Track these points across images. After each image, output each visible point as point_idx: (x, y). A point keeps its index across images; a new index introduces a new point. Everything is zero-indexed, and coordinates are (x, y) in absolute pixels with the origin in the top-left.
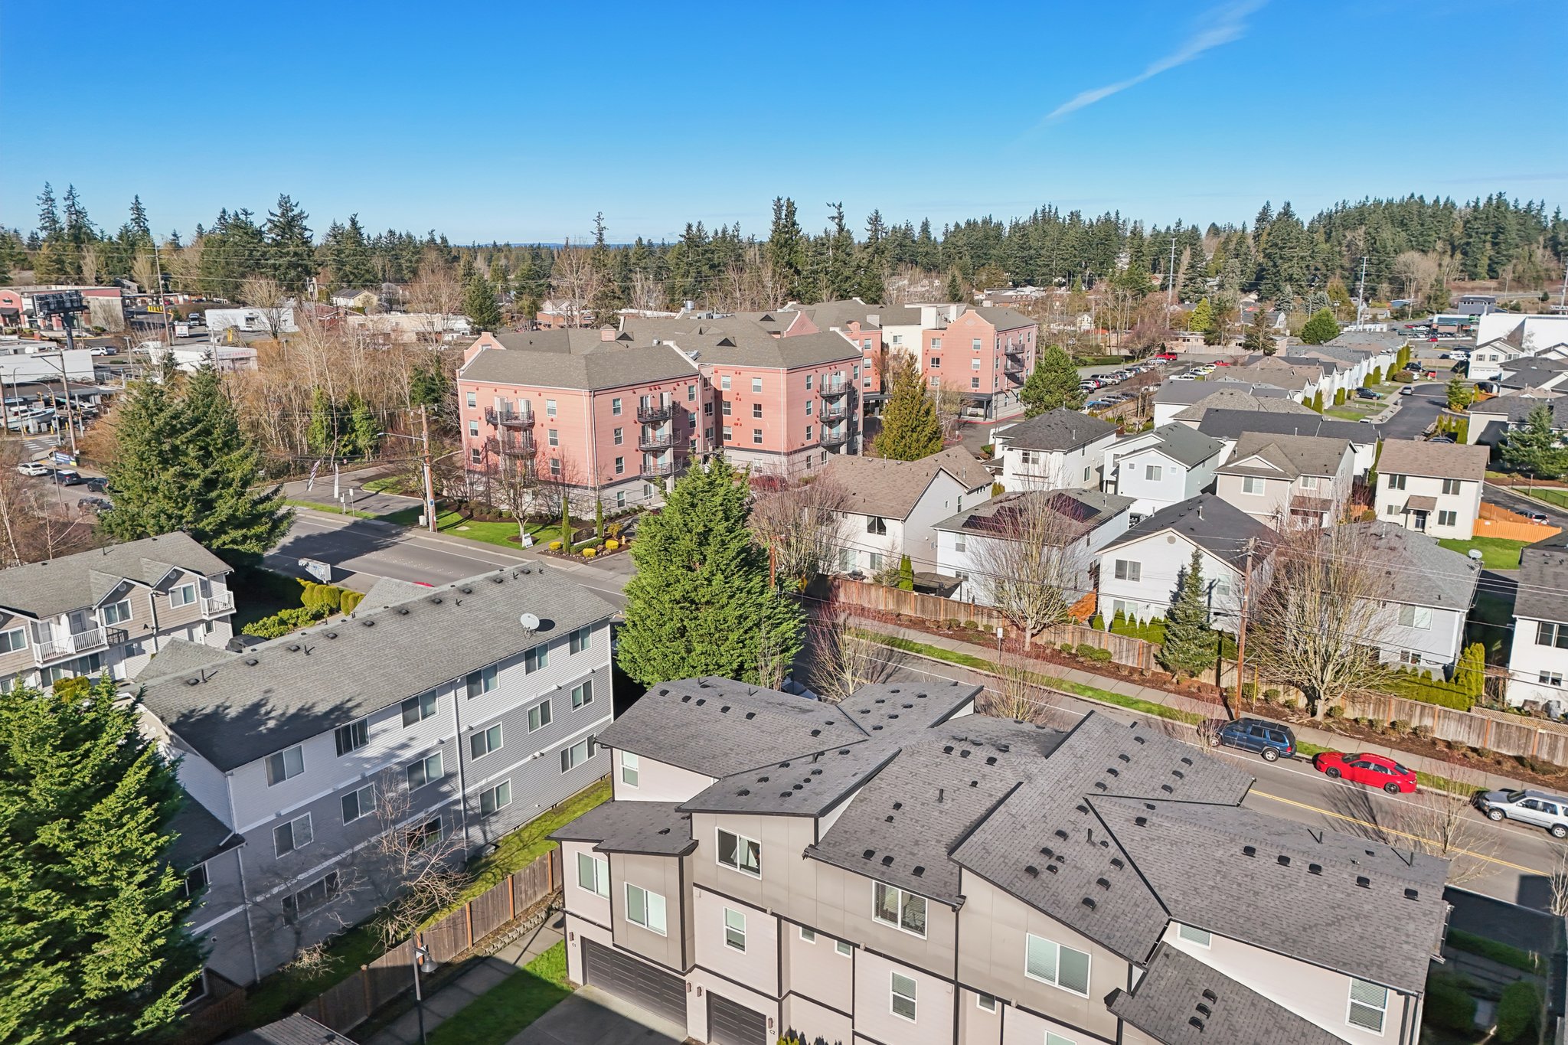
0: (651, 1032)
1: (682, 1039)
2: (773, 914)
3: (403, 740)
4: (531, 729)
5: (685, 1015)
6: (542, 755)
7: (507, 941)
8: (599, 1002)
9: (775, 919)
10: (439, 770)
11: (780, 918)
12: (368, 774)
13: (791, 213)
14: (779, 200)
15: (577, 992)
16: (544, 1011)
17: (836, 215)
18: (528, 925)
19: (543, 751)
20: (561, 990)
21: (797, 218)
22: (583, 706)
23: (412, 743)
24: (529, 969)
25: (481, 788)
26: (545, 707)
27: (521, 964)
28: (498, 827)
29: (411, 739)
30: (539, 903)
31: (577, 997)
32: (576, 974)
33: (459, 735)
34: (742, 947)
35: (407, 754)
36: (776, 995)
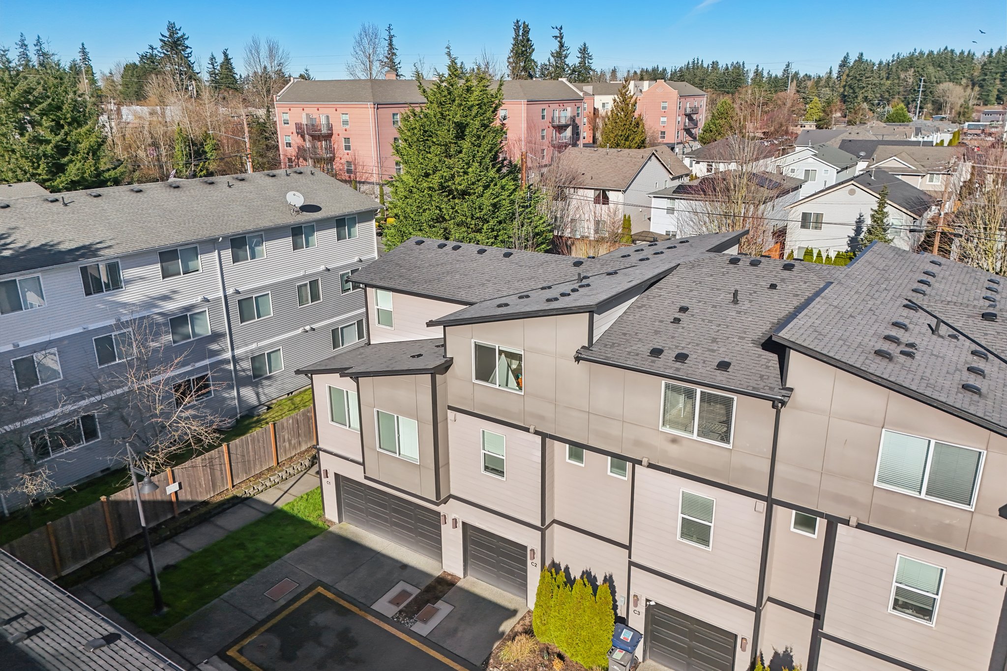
0: (404, 567)
1: (437, 573)
2: (537, 433)
3: (164, 291)
4: (301, 303)
5: (441, 549)
6: (314, 330)
7: (268, 484)
8: (355, 539)
9: (538, 439)
10: (205, 327)
11: (544, 436)
12: (124, 319)
13: (526, 32)
14: (518, 22)
15: (332, 529)
16: (296, 546)
17: (559, 35)
18: (291, 471)
19: (314, 326)
20: (316, 527)
21: (530, 36)
22: (351, 291)
23: (175, 296)
24: (286, 508)
25: (252, 351)
26: (314, 284)
27: (280, 505)
28: (270, 391)
29: (174, 292)
30: (303, 452)
31: (331, 533)
32: (331, 512)
33: (225, 297)
34: (501, 473)
35: (170, 306)
36: (539, 524)
